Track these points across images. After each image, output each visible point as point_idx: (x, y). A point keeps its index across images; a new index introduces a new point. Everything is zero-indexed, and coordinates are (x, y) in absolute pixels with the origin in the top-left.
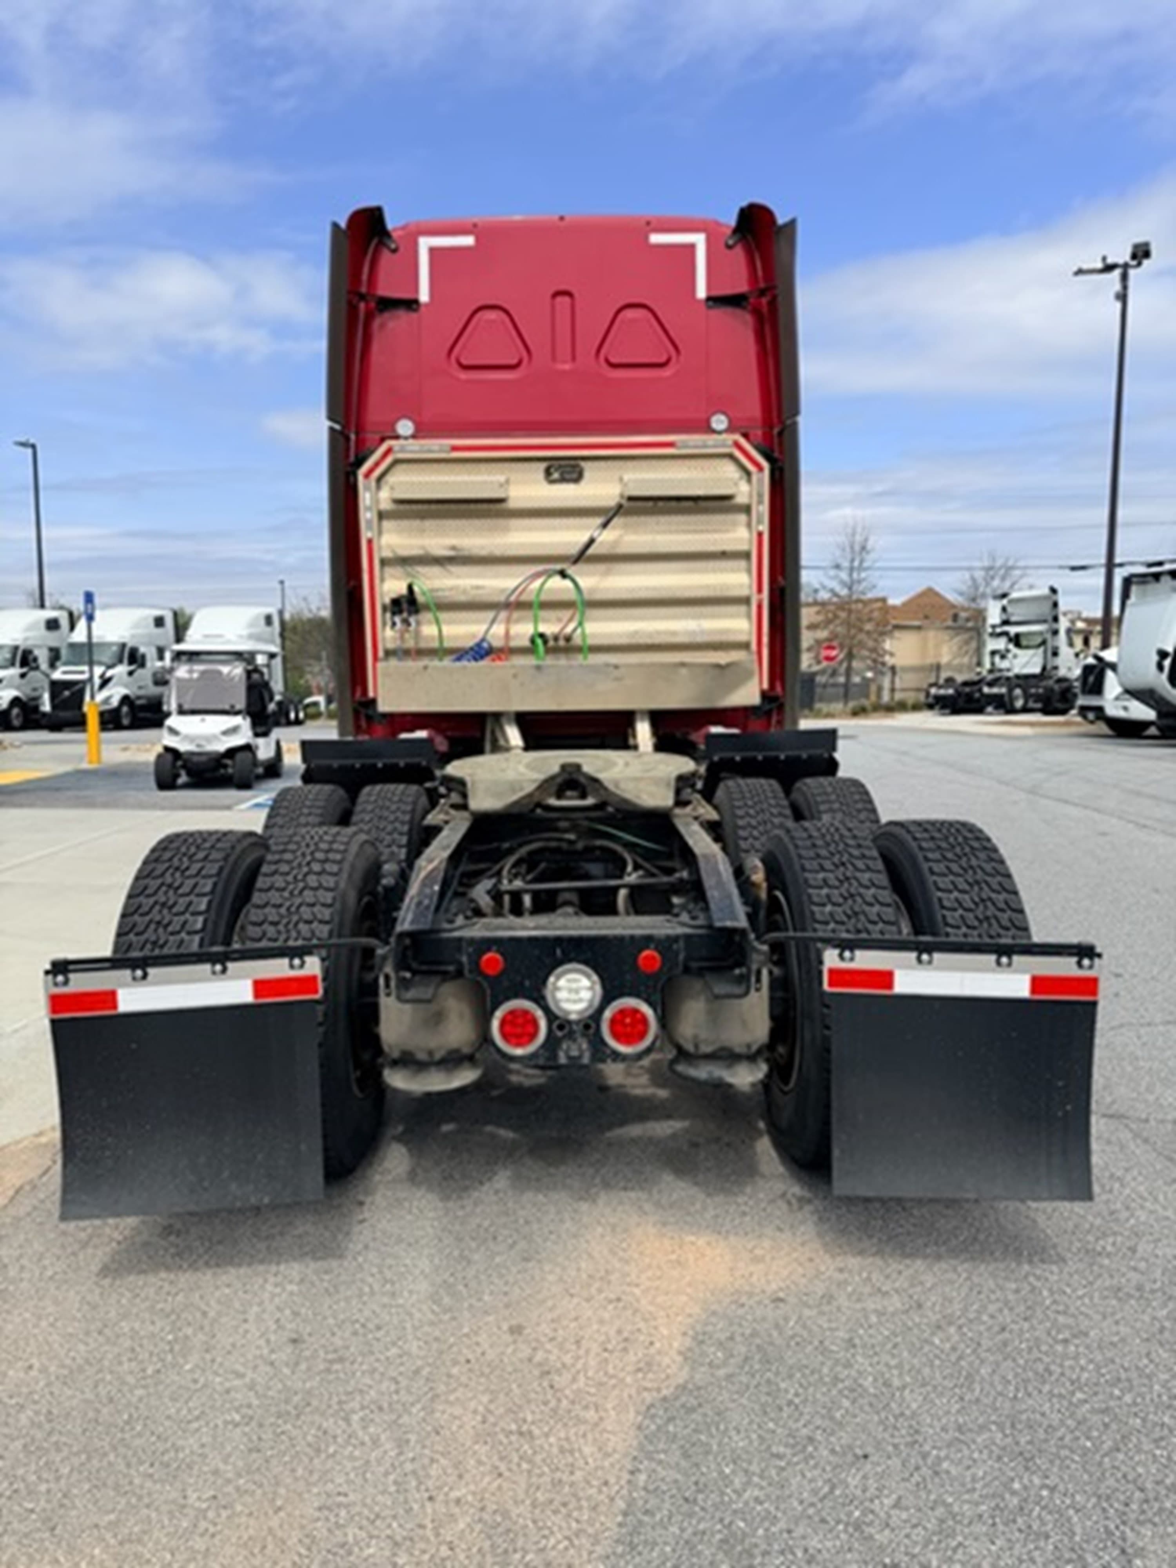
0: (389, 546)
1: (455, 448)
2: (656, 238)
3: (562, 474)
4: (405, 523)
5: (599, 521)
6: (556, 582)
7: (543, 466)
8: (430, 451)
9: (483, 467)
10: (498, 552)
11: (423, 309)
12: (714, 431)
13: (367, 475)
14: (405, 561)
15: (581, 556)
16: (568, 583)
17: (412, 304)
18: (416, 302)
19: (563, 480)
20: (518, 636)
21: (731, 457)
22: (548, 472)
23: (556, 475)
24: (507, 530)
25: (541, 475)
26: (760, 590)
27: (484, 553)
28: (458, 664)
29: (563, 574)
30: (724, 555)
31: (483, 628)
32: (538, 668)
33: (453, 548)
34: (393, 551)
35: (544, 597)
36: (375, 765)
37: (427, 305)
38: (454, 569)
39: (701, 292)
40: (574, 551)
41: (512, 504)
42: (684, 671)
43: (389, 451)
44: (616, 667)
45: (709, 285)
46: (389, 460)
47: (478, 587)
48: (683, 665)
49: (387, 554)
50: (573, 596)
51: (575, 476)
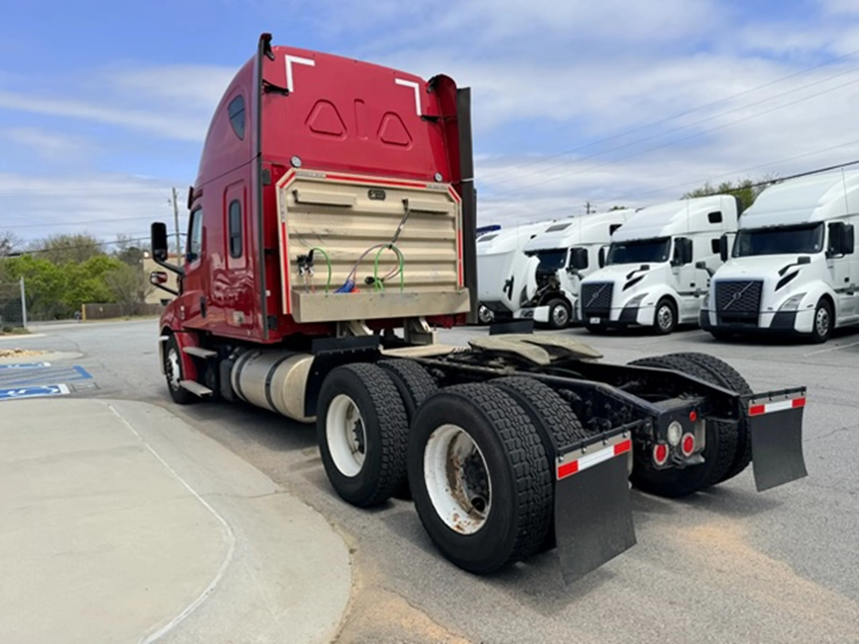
0: (293, 227)
1: (328, 176)
2: (399, 81)
3: (377, 195)
4: (299, 215)
5: (400, 221)
6: (386, 251)
7: (367, 190)
8: (311, 176)
9: (339, 187)
10: (349, 234)
11: (290, 95)
12: (436, 181)
13: (282, 187)
14: (300, 236)
15: (396, 238)
16: (391, 252)
17: (285, 91)
18: (287, 90)
19: (377, 198)
20: (360, 279)
21: (446, 194)
22: (370, 194)
23: (374, 195)
24: (351, 222)
25: (366, 195)
26: (460, 257)
27: (342, 234)
28: (337, 294)
29: (390, 247)
30: (445, 240)
31: (348, 274)
32: (382, 295)
33: (327, 230)
34: (296, 231)
35: (380, 258)
36: (351, 351)
37: (292, 93)
38: (326, 241)
39: (419, 112)
40: (393, 235)
41: (355, 208)
42: (444, 296)
43: (293, 174)
44: (416, 294)
45: (422, 110)
46: (293, 179)
47: (339, 252)
48: (444, 293)
49: (293, 232)
50: (395, 258)
51: (382, 197)
